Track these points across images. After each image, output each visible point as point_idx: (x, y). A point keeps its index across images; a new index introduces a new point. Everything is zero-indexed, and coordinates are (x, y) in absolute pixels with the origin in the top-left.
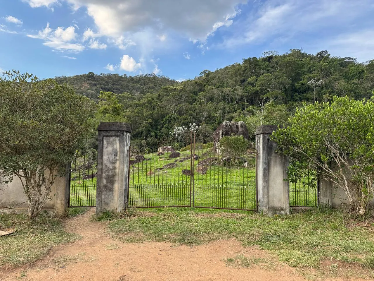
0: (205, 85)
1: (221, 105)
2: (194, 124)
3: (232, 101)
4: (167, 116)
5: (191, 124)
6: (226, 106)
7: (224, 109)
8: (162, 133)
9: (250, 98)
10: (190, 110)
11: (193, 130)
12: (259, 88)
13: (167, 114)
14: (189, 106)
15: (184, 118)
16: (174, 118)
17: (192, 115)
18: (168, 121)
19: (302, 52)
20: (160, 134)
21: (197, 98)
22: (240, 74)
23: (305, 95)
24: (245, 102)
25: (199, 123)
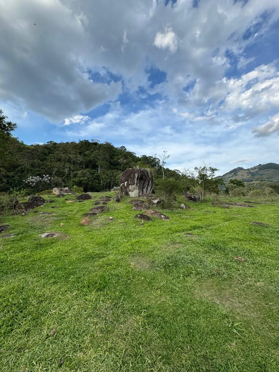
0: (53, 150)
1: (67, 165)
2: (47, 175)
3: (74, 163)
4: (20, 167)
5: (44, 175)
6: (71, 166)
7: (69, 168)
8: (14, 180)
9: (86, 163)
10: (42, 165)
11: (46, 179)
12: (92, 158)
13: (20, 166)
14: (41, 163)
15: (37, 170)
16: (28, 169)
17: (44, 169)
18: (20, 171)
19: (112, 145)
20: (12, 181)
21: (47, 157)
22: (79, 148)
23: (116, 167)
24: (83, 165)
25: (50, 175)
